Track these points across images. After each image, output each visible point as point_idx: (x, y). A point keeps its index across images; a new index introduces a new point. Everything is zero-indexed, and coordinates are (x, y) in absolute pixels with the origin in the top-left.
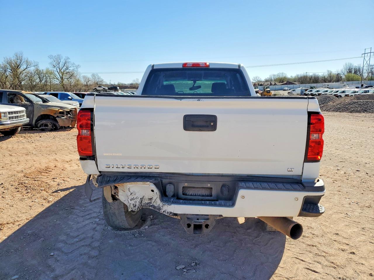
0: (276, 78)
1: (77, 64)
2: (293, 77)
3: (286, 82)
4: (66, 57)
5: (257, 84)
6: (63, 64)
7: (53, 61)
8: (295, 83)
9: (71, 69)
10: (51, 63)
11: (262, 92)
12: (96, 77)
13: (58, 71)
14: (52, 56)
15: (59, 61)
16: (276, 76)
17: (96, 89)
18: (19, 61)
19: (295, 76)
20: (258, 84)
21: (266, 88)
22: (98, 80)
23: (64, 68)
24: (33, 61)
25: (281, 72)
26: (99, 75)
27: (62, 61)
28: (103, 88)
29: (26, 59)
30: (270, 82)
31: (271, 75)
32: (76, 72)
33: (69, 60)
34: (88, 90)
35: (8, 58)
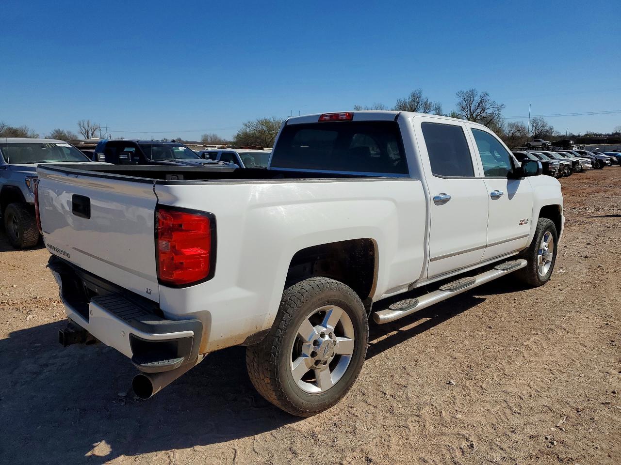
1: (499, 103)
4: (483, 92)
6: (477, 104)
7: (462, 101)
9: (489, 111)
10: (459, 104)
12: (540, 123)
13: (469, 116)
14: (463, 93)
15: (472, 101)
17: (530, 144)
18: (415, 103)
22: (541, 129)
23: (477, 111)
24: (433, 103)
26: (546, 120)
27: (477, 99)
28: (543, 144)
29: (425, 100)
32: (496, 117)
33: (488, 98)
34: (515, 146)
35: (403, 100)
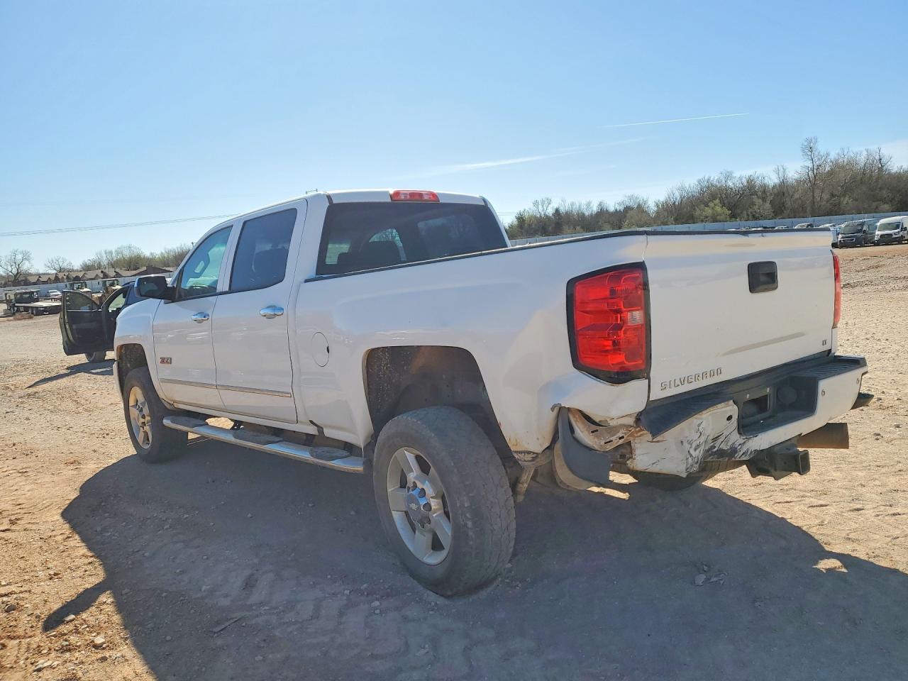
0: (115, 259)
2: (157, 256)
3: (145, 268)
5: (65, 277)
8: (167, 269)
11: (100, 295)
16: (114, 255)
19: (162, 253)
20: (68, 277)
21: (112, 285)
25: (125, 244)
30: (100, 271)
31: (100, 254)
